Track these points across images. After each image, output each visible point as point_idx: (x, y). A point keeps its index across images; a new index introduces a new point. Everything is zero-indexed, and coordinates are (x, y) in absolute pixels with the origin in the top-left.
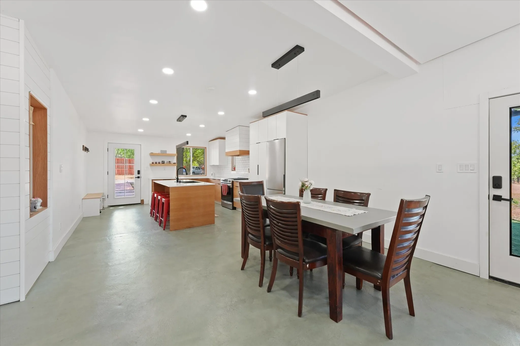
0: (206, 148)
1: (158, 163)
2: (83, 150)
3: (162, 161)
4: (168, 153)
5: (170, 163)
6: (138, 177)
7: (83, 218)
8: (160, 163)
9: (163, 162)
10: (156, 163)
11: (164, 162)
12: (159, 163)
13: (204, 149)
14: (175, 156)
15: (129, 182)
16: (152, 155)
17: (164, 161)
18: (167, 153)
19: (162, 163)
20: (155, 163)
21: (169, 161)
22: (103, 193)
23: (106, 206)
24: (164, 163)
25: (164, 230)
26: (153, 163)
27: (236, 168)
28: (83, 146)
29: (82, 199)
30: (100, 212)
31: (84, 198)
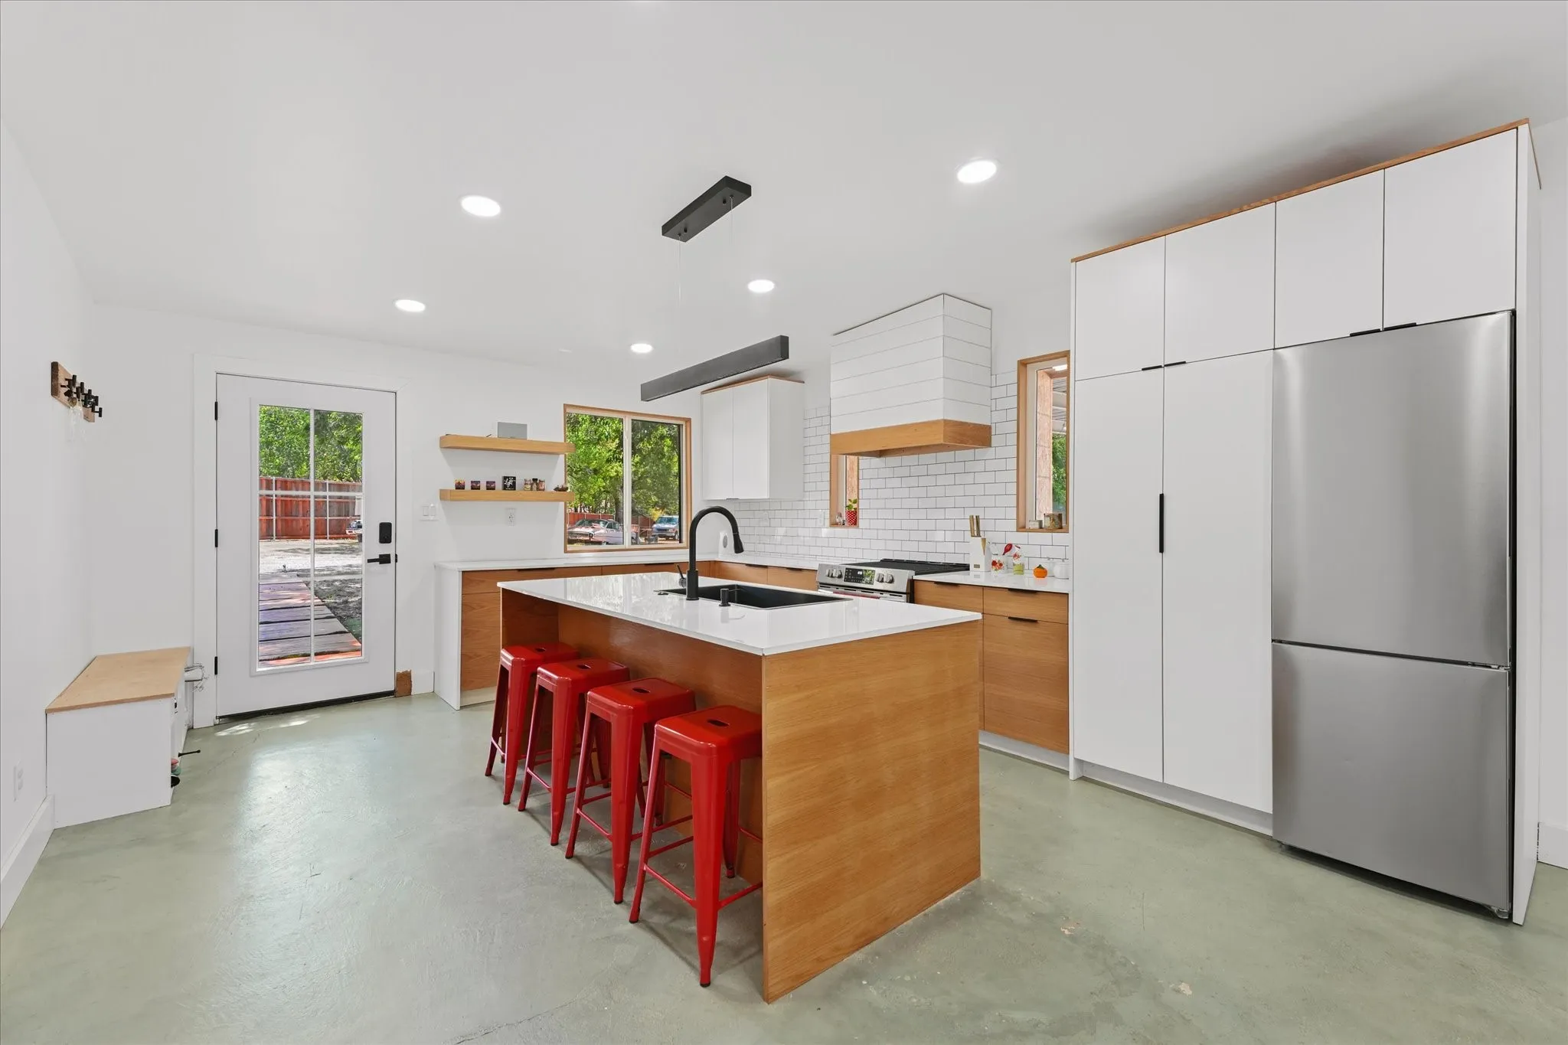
0: (688, 421)
1: (483, 486)
2: (54, 392)
3: (505, 478)
4: (532, 435)
5: (538, 489)
6: (384, 559)
7: (57, 833)
8: (494, 489)
9: (509, 484)
10: (475, 486)
11: (514, 483)
12: (490, 486)
13: (679, 426)
14: (557, 454)
15: (293, 568)
16: (451, 445)
17: (514, 478)
18: (528, 438)
19: (505, 487)
20: (472, 488)
21: (535, 480)
22: (190, 651)
23: (205, 718)
24: (513, 487)
25: (705, 982)
26: (460, 486)
27: (861, 515)
28: (55, 366)
29: (48, 712)
30: (175, 781)
31: (53, 706)
